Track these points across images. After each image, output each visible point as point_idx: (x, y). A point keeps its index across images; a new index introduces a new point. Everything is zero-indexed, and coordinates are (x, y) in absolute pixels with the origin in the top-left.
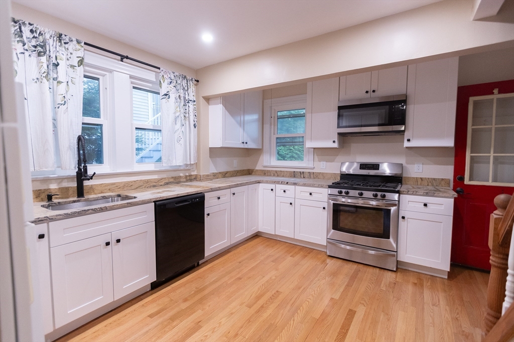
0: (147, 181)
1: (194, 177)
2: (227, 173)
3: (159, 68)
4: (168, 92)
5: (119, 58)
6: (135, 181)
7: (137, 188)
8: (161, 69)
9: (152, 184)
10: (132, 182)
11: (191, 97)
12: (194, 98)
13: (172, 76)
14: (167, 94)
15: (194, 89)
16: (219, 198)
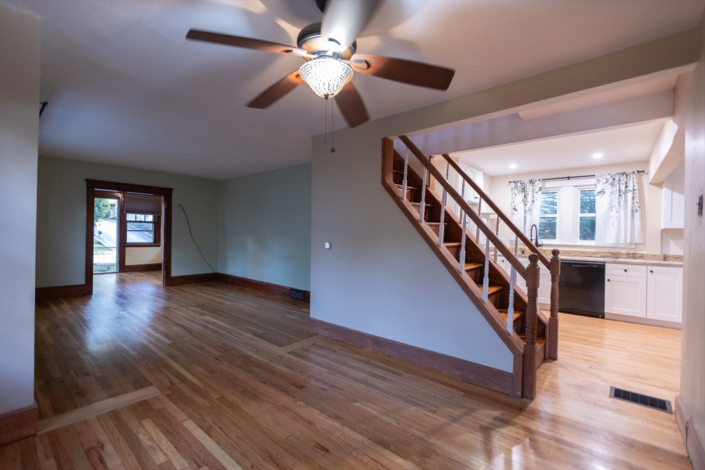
0: (584, 253)
3: (594, 176)
4: (602, 190)
5: (567, 178)
6: (573, 251)
7: (574, 256)
8: (596, 175)
9: (588, 255)
10: (571, 251)
11: (630, 188)
12: (636, 188)
13: (609, 177)
14: (601, 192)
15: (635, 180)
16: (626, 271)
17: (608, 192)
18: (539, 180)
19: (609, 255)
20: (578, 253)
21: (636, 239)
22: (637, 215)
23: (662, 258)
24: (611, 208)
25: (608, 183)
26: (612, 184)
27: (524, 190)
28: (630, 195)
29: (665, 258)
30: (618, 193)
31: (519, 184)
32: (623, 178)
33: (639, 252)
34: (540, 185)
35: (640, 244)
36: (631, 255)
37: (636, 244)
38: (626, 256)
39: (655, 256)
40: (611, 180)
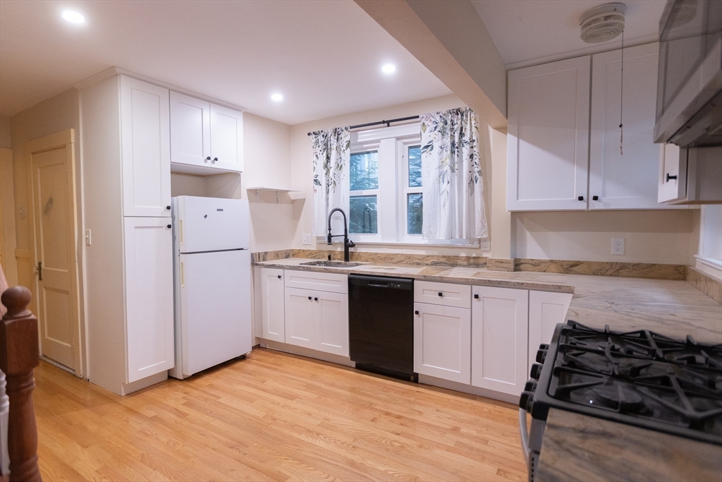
0: (409, 257)
1: (484, 261)
2: (576, 264)
3: (418, 117)
4: (430, 142)
5: (386, 124)
6: (396, 255)
7: (397, 262)
8: (421, 116)
9: (415, 261)
10: (393, 254)
11: (466, 138)
12: (474, 138)
13: (438, 119)
14: (428, 146)
15: (473, 122)
16: (440, 294)
17: (436, 145)
18: (346, 129)
19: (443, 260)
20: (402, 258)
21: (477, 231)
22: (478, 187)
23: (512, 266)
24: (441, 175)
25: (438, 129)
26: (443, 133)
27: (327, 147)
28: (466, 151)
29: (517, 265)
30: (449, 148)
31: (321, 138)
32: (457, 120)
33: (485, 255)
34: (348, 139)
35: (485, 240)
36: (472, 261)
37: (480, 241)
38: (465, 263)
39: (502, 262)
40: (441, 124)
